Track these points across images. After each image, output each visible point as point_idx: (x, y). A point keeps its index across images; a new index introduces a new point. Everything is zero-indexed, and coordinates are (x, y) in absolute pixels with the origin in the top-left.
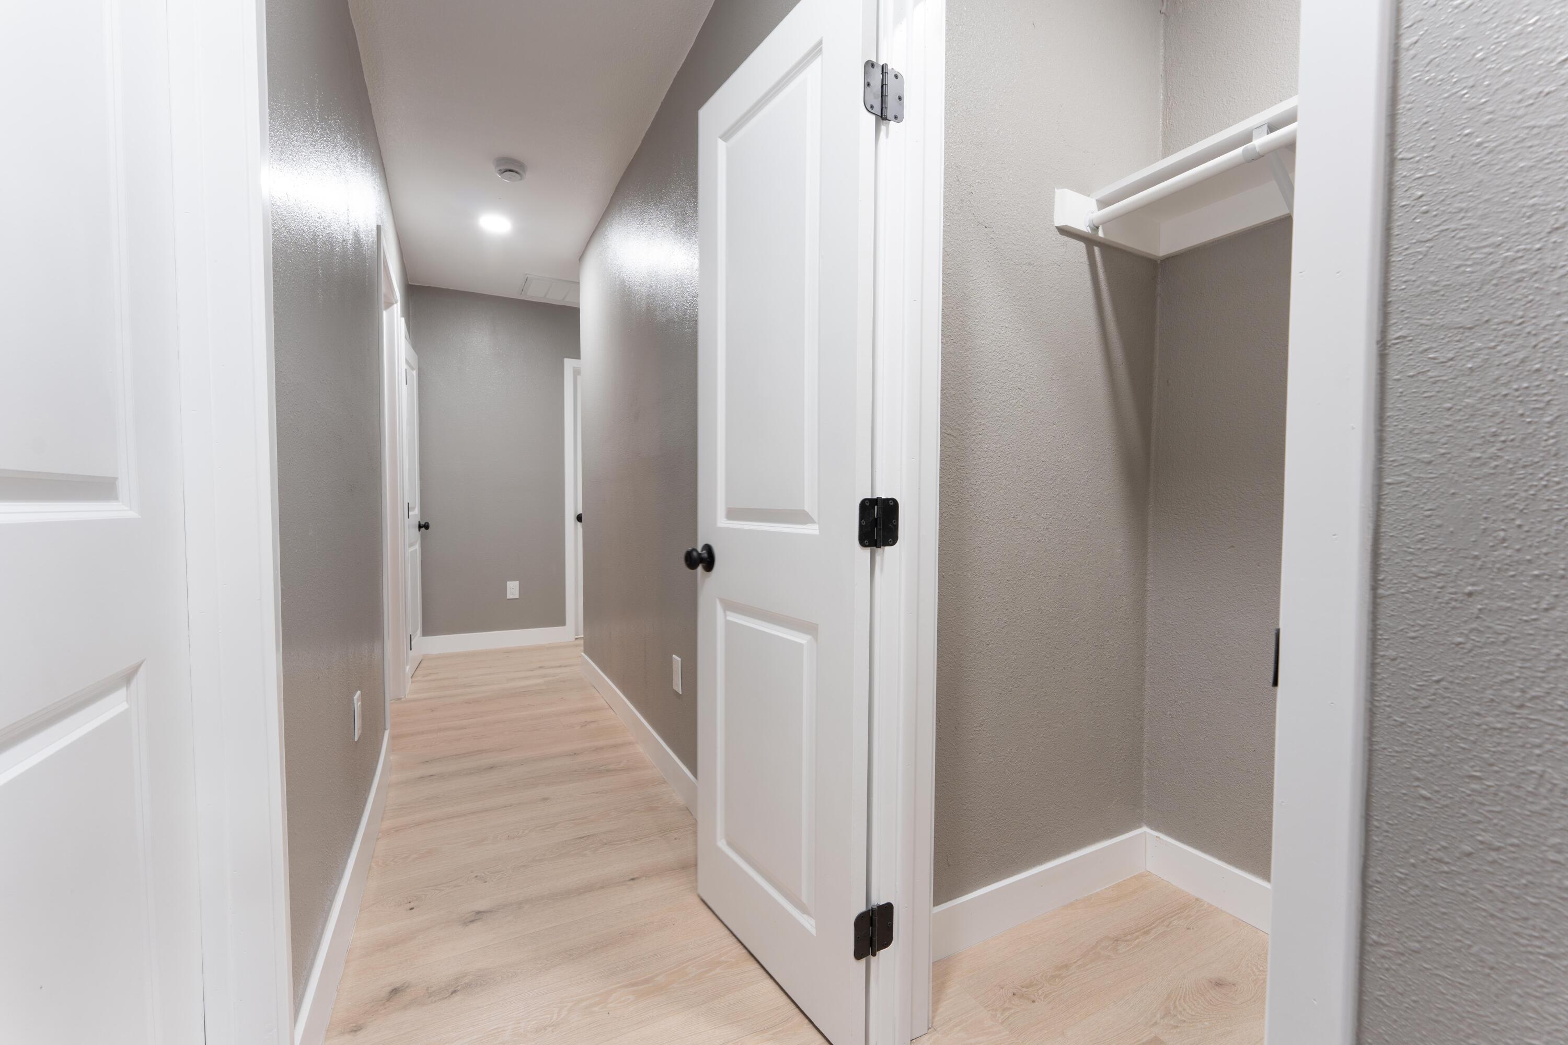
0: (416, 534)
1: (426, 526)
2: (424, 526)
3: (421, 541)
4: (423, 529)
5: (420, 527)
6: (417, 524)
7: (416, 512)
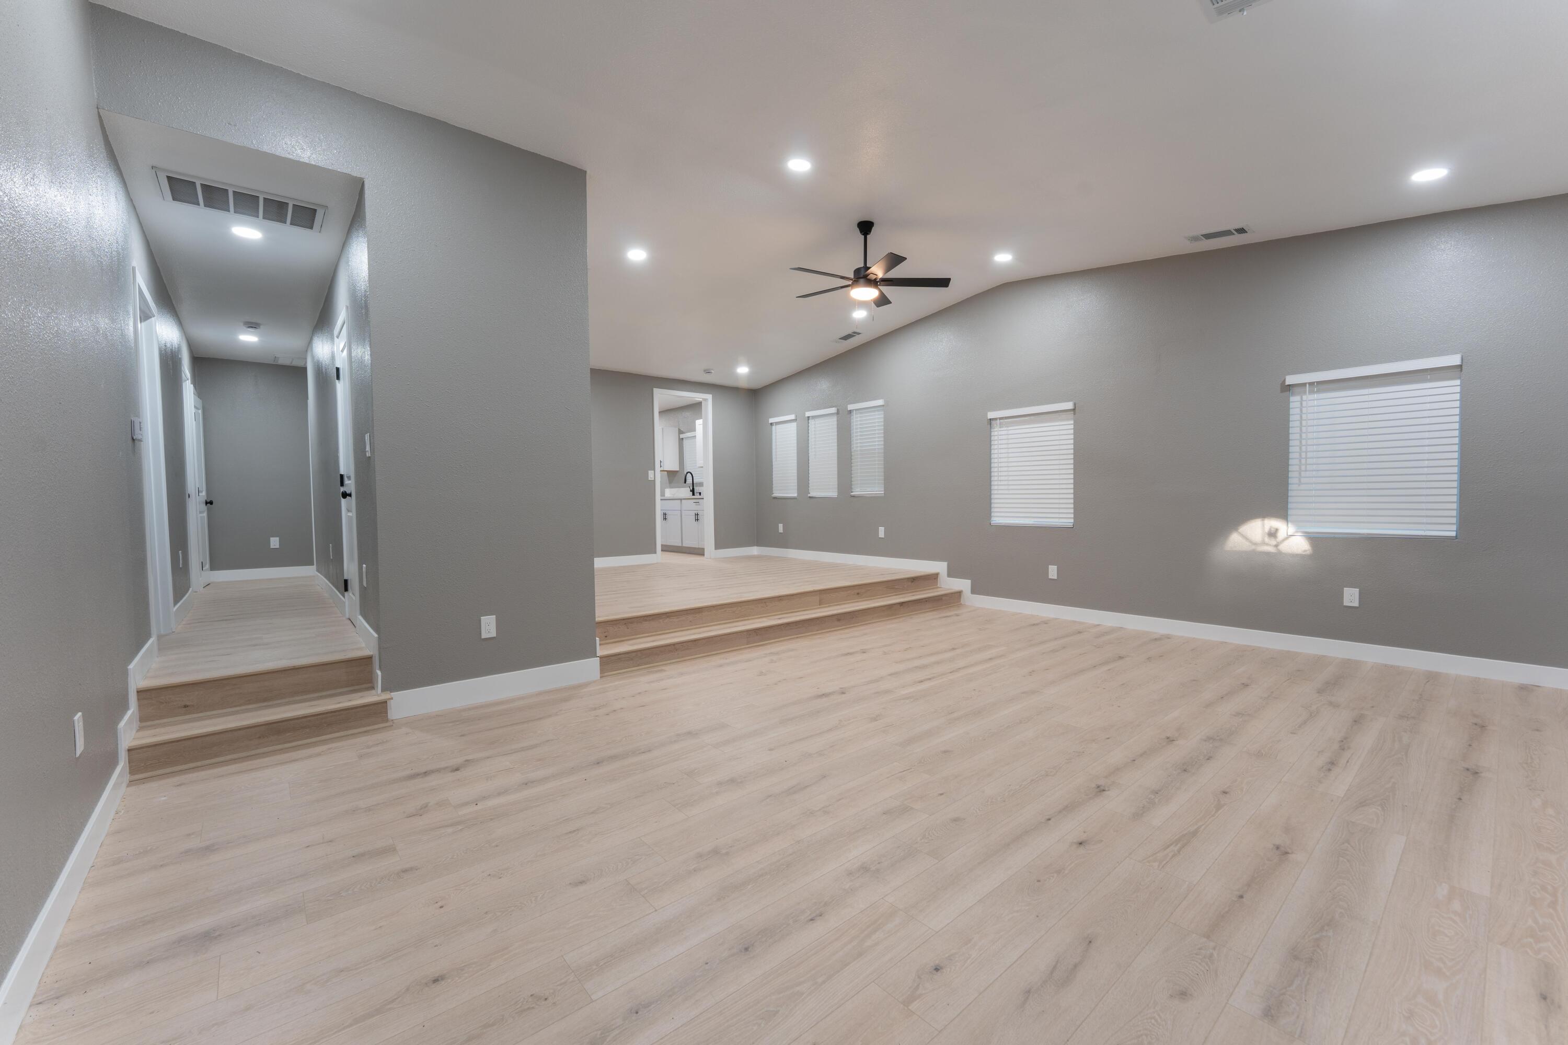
0: (204, 507)
1: (211, 503)
2: (209, 503)
3: (208, 512)
4: (209, 504)
5: (207, 503)
6: (205, 501)
7: (204, 494)
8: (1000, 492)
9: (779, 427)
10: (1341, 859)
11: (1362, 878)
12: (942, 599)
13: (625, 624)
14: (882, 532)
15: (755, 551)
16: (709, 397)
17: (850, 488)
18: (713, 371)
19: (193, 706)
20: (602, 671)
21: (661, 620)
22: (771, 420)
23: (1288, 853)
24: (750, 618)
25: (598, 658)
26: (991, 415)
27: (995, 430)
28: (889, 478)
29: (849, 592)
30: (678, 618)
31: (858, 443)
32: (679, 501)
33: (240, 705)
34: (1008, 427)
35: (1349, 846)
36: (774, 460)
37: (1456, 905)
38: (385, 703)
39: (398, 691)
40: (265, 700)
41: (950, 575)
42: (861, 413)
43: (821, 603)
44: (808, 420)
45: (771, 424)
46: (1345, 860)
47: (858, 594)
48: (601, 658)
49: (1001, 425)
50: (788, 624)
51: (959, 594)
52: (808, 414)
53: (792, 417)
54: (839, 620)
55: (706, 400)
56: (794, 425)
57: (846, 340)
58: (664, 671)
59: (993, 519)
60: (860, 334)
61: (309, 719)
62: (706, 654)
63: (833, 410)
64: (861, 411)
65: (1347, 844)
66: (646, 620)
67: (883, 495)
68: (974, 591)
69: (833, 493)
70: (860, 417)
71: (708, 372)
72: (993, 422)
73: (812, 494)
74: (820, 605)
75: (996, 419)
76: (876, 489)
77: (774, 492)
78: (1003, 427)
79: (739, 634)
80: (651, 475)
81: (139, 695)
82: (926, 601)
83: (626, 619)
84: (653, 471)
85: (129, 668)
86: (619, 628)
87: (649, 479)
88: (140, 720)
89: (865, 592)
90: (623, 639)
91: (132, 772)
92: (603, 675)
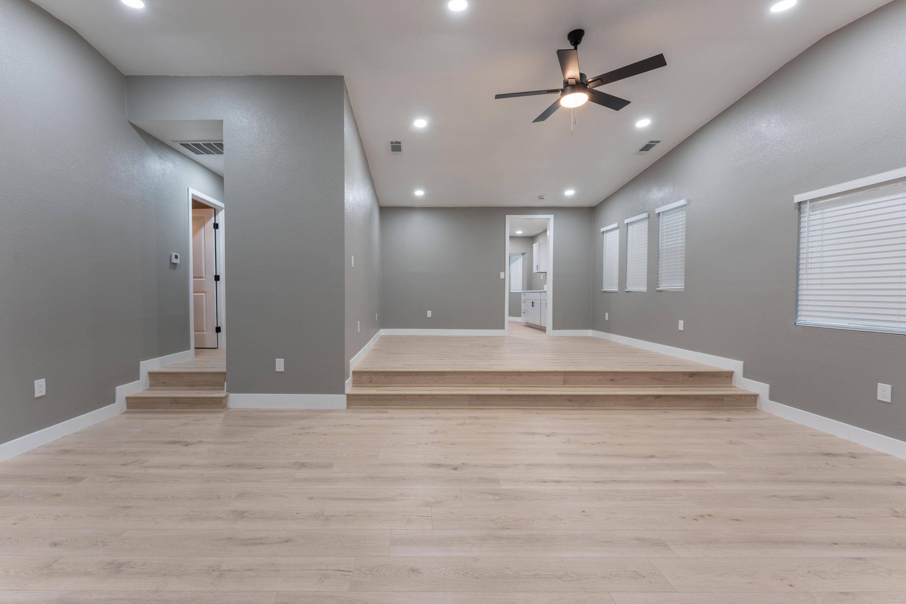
8: (810, 287)
9: (608, 234)
12: (723, 399)
13: (384, 375)
14: (681, 325)
15: (590, 333)
16: (551, 217)
17: (657, 284)
18: (545, 197)
19: (166, 383)
20: (348, 404)
21: (411, 377)
22: (602, 230)
24: (487, 385)
25: (346, 395)
26: (798, 198)
27: (806, 215)
28: (689, 275)
29: (601, 377)
30: (424, 377)
31: (665, 243)
32: (540, 293)
33: (182, 387)
34: (823, 209)
36: (604, 261)
38: (226, 397)
39: (233, 393)
40: (192, 386)
41: (746, 374)
42: (667, 215)
43: (565, 383)
44: (627, 226)
45: (603, 232)
47: (612, 380)
48: (348, 396)
49: (813, 209)
50: (511, 396)
51: (754, 398)
52: (627, 221)
53: (615, 225)
54: (571, 401)
55: (549, 219)
56: (617, 231)
57: (647, 150)
58: (387, 412)
59: (799, 318)
60: (660, 141)
61: (189, 399)
62: (429, 407)
63: (645, 215)
64: (667, 213)
66: (400, 375)
67: (683, 290)
68: (772, 397)
69: (644, 289)
70: (667, 218)
71: (541, 198)
72: (803, 206)
73: (629, 289)
75: (805, 202)
76: (678, 285)
77: (603, 287)
78: (816, 211)
79: (461, 396)
80: (502, 275)
81: (152, 375)
82: (696, 398)
83: (385, 372)
84: (504, 273)
85: (141, 362)
86: (380, 377)
87: (501, 278)
88: (150, 386)
89: (621, 379)
90: (381, 385)
91: (128, 408)
92: (349, 407)
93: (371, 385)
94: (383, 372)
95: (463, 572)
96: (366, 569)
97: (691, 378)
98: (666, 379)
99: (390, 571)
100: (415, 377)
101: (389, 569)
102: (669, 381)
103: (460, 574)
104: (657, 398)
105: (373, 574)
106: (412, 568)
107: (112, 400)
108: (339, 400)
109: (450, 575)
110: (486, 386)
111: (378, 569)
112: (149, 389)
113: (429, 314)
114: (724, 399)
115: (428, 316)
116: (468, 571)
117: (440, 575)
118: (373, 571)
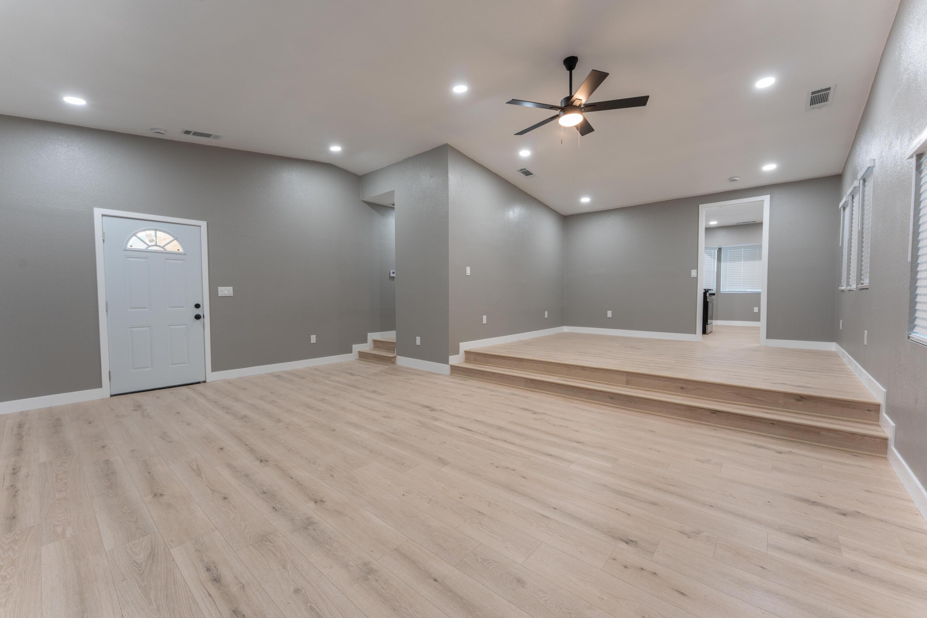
10: (130, 511)
11: (112, 510)
13: (484, 356)
14: (866, 337)
19: (384, 347)
20: (449, 372)
23: (154, 496)
25: (448, 365)
35: (132, 520)
37: (59, 530)
39: (398, 356)
43: (628, 383)
46: (127, 512)
47: (682, 388)
51: (882, 442)
59: (915, 330)
65: (134, 520)
68: (895, 443)
69: (855, 286)
74: (626, 385)
77: (841, 284)
80: (694, 273)
81: (375, 341)
82: (773, 424)
83: (484, 354)
84: (696, 270)
85: (368, 334)
86: (481, 358)
87: (692, 276)
88: (374, 347)
89: (693, 389)
90: (480, 363)
91: (359, 357)
92: (451, 374)
93: (475, 362)
94: (483, 354)
95: (567, 610)
96: (481, 557)
97: (800, 403)
98: (758, 398)
99: (498, 570)
100: (502, 360)
101: (499, 568)
102: (762, 400)
103: (562, 611)
104: (714, 413)
105: (483, 564)
106: (519, 578)
107: (350, 351)
108: (445, 369)
109: (550, 605)
110: (554, 376)
111: (490, 563)
112: (373, 349)
113: (609, 314)
114: (821, 432)
115: (608, 316)
116: (572, 612)
117: (540, 600)
118: (485, 562)
